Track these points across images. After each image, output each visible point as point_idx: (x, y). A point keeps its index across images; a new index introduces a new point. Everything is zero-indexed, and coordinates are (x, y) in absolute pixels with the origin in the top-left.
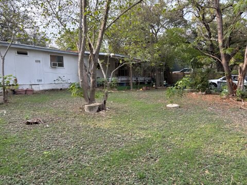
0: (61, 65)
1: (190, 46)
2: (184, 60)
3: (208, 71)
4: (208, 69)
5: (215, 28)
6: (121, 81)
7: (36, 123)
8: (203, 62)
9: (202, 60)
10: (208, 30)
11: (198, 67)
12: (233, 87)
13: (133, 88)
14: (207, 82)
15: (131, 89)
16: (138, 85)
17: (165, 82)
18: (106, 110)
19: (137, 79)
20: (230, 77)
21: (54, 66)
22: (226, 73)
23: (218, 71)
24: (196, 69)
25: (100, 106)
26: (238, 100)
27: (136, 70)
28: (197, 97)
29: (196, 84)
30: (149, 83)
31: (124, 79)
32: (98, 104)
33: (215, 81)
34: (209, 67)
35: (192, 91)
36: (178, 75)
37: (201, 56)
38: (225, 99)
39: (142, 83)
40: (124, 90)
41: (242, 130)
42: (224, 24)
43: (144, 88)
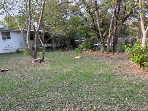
0: (9, 38)
1: (84, 27)
2: (81, 34)
3: (94, 39)
4: (94, 38)
5: (95, 17)
6: (48, 46)
7: (7, 70)
8: (91, 35)
9: (90, 34)
10: (93, 18)
11: (88, 38)
12: (105, 47)
13: (55, 50)
14: (94, 45)
15: (54, 51)
16: (58, 48)
17: (72, 46)
18: (44, 61)
19: (57, 45)
20: (103, 42)
21: (4, 38)
22: (102, 40)
23: (98, 39)
24: (87, 38)
25: (41, 59)
26: (108, 53)
27: (56, 40)
28: (89, 53)
29: (88, 46)
30: (63, 47)
31: (49, 45)
32: (40, 59)
33: (97, 45)
34: (94, 37)
35: (87, 50)
36: (78, 42)
37: (90, 32)
38: (102, 53)
39: (60, 47)
40: (50, 51)
41: (109, 65)
42: (99, 15)
43: (61, 50)
